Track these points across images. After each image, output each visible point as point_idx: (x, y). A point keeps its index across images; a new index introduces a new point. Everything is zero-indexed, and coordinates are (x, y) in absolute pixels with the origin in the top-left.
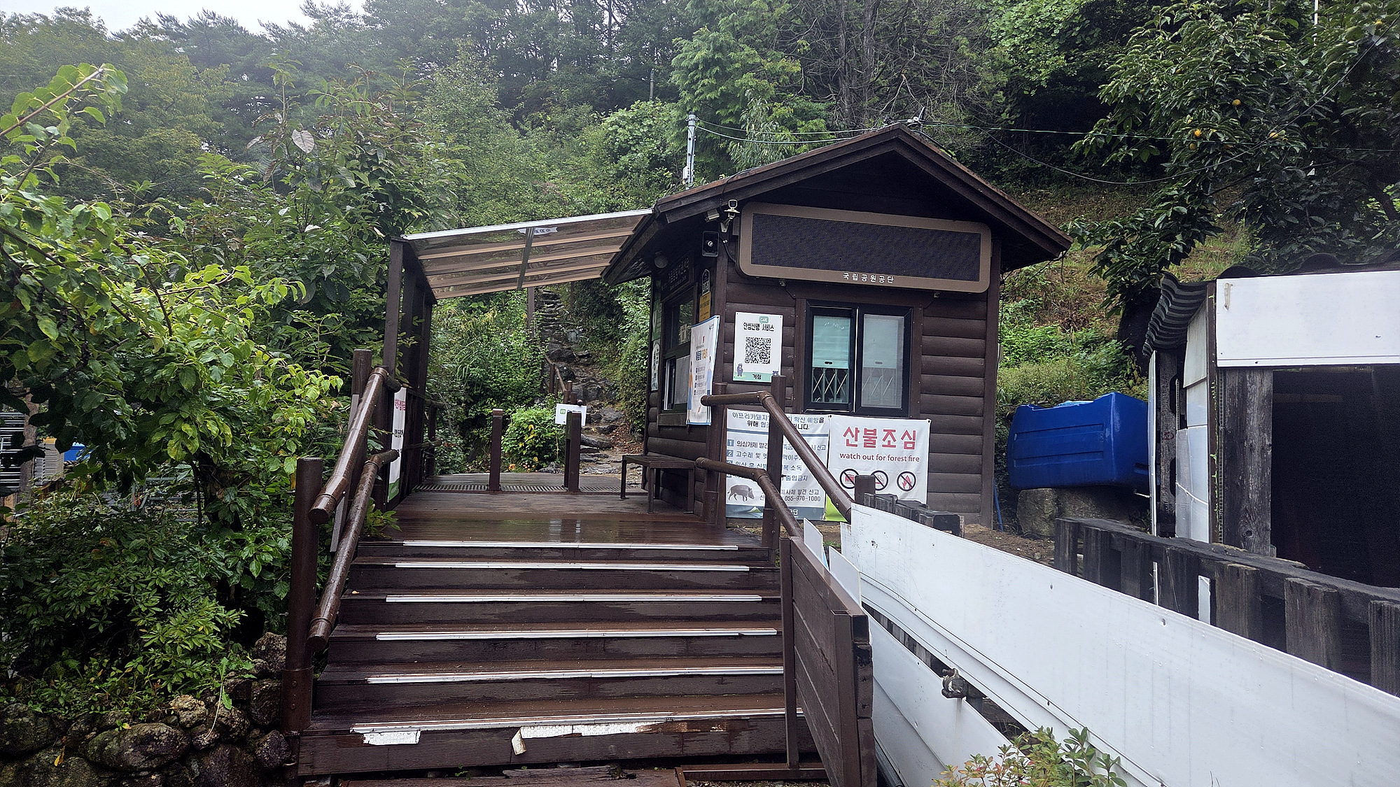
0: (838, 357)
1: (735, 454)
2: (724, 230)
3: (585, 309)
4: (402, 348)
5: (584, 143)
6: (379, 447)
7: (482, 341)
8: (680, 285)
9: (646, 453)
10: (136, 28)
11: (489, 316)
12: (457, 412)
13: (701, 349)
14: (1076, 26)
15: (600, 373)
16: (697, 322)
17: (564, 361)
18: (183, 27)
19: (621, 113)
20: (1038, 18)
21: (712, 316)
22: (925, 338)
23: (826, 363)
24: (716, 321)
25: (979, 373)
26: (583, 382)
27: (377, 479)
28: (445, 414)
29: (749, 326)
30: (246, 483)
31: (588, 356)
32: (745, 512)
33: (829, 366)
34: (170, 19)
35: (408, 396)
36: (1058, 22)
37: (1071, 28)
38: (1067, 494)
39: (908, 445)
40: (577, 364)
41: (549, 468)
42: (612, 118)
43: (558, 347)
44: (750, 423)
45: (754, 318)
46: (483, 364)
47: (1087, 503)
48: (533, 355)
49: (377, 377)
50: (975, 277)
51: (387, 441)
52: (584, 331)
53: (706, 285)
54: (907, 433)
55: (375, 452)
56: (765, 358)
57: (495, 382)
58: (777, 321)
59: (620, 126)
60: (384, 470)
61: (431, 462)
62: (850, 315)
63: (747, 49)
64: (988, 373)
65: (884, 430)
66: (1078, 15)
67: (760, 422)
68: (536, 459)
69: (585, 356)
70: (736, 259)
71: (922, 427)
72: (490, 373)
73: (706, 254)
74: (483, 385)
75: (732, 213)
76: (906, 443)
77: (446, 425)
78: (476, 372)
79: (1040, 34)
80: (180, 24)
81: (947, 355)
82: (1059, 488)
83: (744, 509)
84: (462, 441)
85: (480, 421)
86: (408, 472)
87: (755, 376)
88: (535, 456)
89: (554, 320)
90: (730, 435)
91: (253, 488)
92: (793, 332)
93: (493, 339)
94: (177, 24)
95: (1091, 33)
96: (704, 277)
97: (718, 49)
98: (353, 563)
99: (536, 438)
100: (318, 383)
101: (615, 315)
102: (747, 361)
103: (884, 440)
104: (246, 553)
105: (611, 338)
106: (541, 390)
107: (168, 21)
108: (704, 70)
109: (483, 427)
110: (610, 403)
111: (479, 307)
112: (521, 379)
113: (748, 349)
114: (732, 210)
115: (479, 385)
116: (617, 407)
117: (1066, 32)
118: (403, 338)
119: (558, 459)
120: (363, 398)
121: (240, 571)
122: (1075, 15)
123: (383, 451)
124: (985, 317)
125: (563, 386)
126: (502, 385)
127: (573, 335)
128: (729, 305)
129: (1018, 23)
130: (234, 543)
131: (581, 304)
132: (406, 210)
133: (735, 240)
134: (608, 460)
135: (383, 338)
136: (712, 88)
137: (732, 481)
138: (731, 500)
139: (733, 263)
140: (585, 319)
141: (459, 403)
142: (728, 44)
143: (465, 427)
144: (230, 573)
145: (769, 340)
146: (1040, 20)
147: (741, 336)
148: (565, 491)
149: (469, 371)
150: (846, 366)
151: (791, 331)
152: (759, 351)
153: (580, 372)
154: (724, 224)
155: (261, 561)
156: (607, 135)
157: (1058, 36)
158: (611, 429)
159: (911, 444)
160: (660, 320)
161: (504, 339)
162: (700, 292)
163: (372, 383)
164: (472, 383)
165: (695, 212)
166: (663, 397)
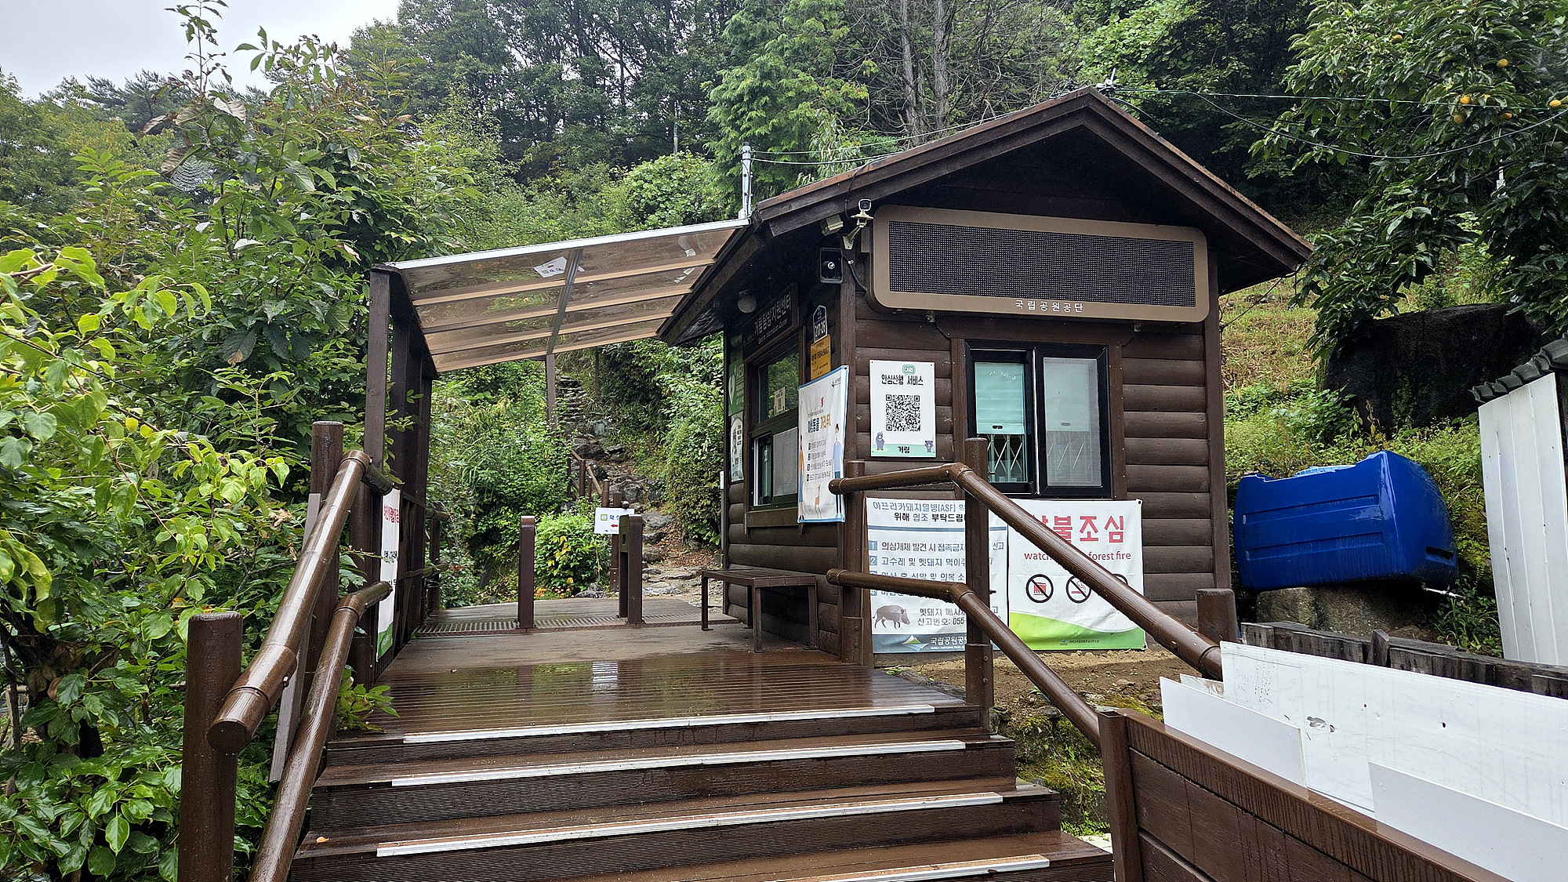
0: (1009, 418)
1: (880, 561)
2: (848, 246)
3: (613, 396)
4: (391, 432)
5: (604, 201)
6: (359, 581)
7: (492, 437)
8: (777, 334)
9: (727, 567)
10: (59, 90)
11: (500, 405)
12: (465, 527)
13: (819, 416)
14: (1166, 51)
15: (635, 472)
16: (807, 379)
17: (592, 458)
18: (120, 92)
19: (646, 165)
20: (1121, 43)
21: (835, 367)
22: (1127, 388)
23: (995, 427)
24: (843, 373)
25: (1203, 433)
26: (617, 482)
27: (357, 634)
28: (450, 529)
29: (888, 380)
30: (110, 663)
31: (620, 450)
32: (899, 644)
33: (998, 432)
34: (104, 84)
35: (404, 502)
36: (1145, 47)
37: (1160, 53)
38: (1328, 595)
39: (1116, 537)
40: (607, 462)
41: (589, 591)
42: (636, 171)
43: (583, 442)
44: (897, 516)
45: (895, 368)
46: (494, 464)
47: (1357, 605)
48: (557, 450)
49: (352, 466)
50: (1190, 301)
51: (371, 569)
52: (614, 421)
53: (822, 327)
54: (1111, 520)
55: (352, 588)
56: (913, 422)
57: (510, 487)
58: (926, 370)
59: (646, 181)
60: (370, 616)
61: (435, 592)
62: (1022, 359)
63: (802, 75)
64: (1211, 432)
65: (1082, 518)
66: (1167, 37)
67: (911, 514)
68: (571, 580)
69: (617, 451)
70: (865, 282)
71: (1131, 510)
72: (503, 475)
73: (825, 280)
74: (495, 492)
75: (862, 220)
76: (1111, 534)
77: (451, 543)
78: (486, 475)
79: (1126, 60)
80: (116, 89)
81: (1155, 410)
82: (1315, 586)
83: (897, 640)
84: (472, 563)
85: (492, 536)
86: (405, 612)
87: (901, 449)
88: (569, 576)
89: (577, 411)
90: (872, 535)
91: (120, 674)
92: (949, 386)
93: (506, 433)
94: (112, 90)
95: (1184, 57)
96: (816, 316)
97: (766, 76)
98: (320, 783)
99: (570, 553)
100: (243, 473)
101: (650, 400)
102: (889, 429)
103: (1082, 531)
104: (99, 803)
105: (647, 428)
106: (569, 494)
107: (101, 86)
108: (751, 101)
109: (497, 543)
110: (653, 505)
111: (485, 398)
112: (542, 480)
113: (890, 411)
114: (862, 214)
115: (489, 492)
116: (663, 509)
117: (1153, 59)
118: (394, 418)
119: (598, 580)
120: (328, 500)
121: (86, 839)
122: (1164, 38)
123: (366, 585)
124: (1203, 357)
125: (598, 486)
126: (518, 490)
127: (601, 427)
128: (859, 351)
129: (1099, 50)
130: (76, 784)
131: (608, 391)
132: (392, 234)
133: (864, 260)
134: (661, 576)
135: (363, 419)
136: (762, 122)
137: (879, 600)
138: (879, 629)
139: (863, 292)
140: (614, 408)
141: (467, 515)
142: (778, 71)
143: (476, 543)
144: (63, 848)
145: (917, 398)
146: (1124, 45)
147: (878, 393)
148: (623, 623)
149: (477, 474)
150: (1020, 430)
151: (946, 384)
152: (904, 414)
153: (613, 471)
154: (849, 238)
155: (130, 815)
156: (632, 192)
157: (1146, 63)
158: (659, 537)
159: (1117, 537)
160: (742, 386)
161: (520, 433)
162: (810, 338)
163: (343, 475)
164: (481, 489)
165: (810, 219)
166: (751, 489)
